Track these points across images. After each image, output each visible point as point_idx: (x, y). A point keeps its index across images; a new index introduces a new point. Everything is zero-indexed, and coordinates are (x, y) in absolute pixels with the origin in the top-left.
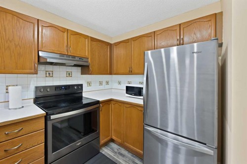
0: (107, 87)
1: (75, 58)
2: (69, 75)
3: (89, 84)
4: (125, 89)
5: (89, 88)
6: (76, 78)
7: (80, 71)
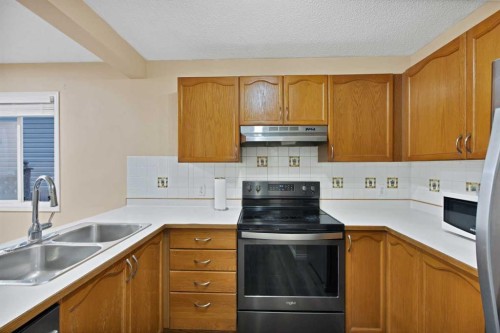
0: (392, 193)
1: (297, 129)
2: (295, 162)
3: (338, 182)
4: (442, 203)
5: (338, 193)
6: (307, 169)
7: (317, 154)
